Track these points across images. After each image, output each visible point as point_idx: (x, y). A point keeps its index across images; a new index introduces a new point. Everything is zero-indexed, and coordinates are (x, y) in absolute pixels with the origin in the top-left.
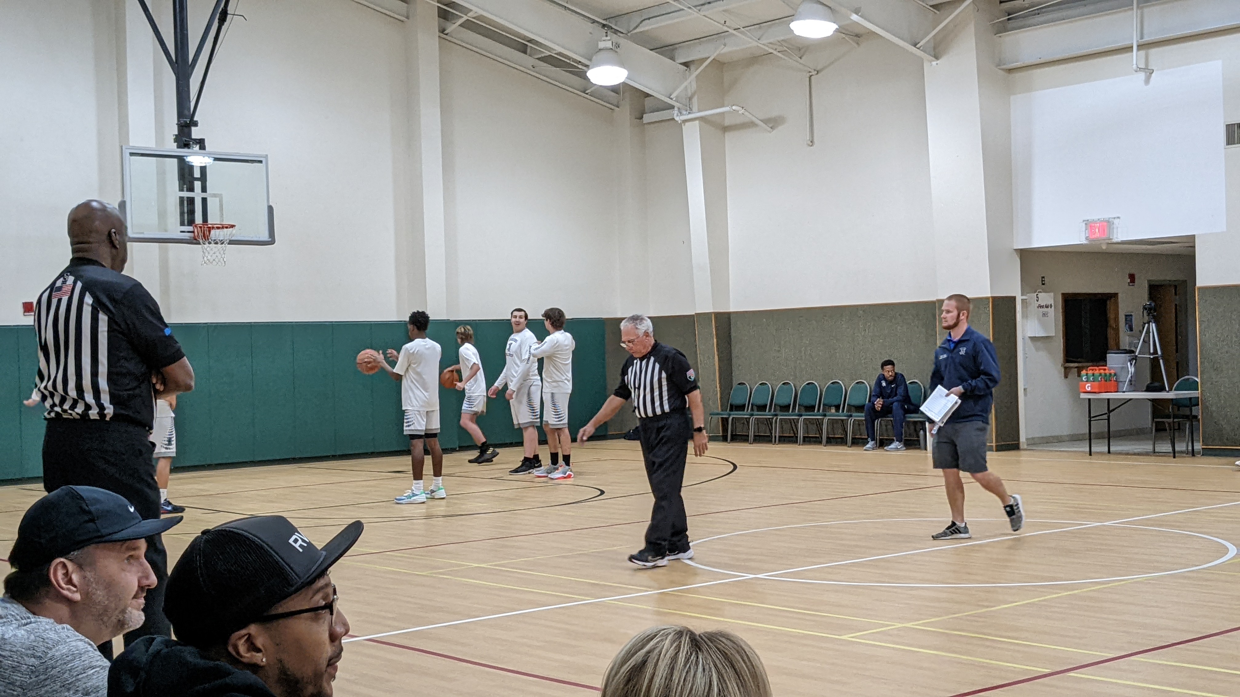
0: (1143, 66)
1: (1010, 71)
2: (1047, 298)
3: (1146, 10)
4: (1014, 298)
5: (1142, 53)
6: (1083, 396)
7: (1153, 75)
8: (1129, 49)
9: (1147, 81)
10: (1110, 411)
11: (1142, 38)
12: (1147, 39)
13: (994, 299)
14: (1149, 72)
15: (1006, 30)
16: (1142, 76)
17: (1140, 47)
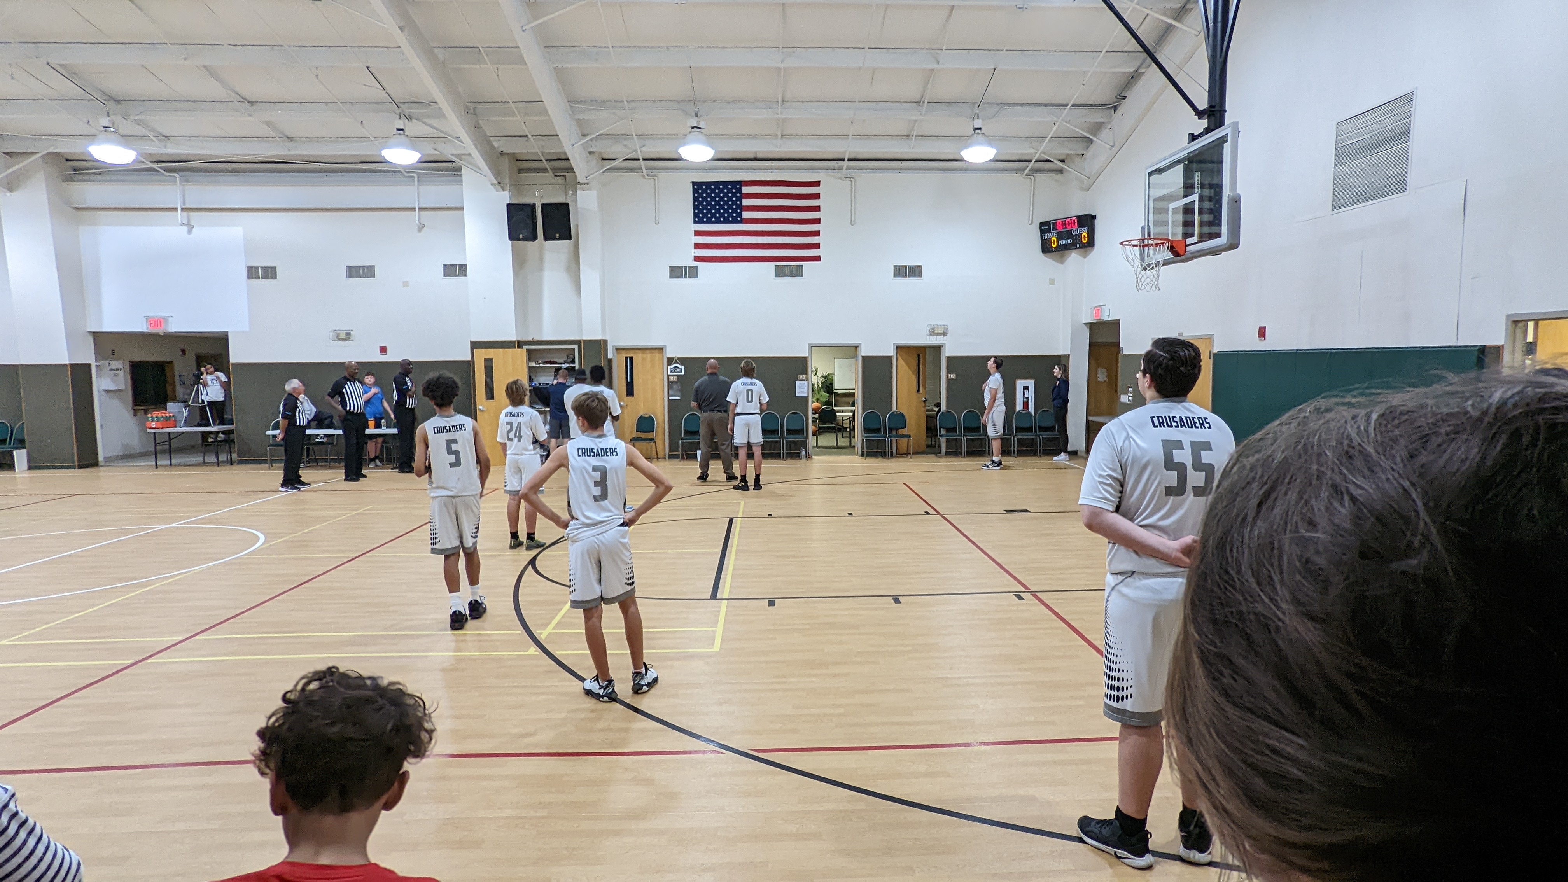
0: (186, 222)
1: (77, 209)
2: (115, 364)
3: (187, 187)
4: (89, 365)
5: (185, 214)
6: (149, 430)
7: (194, 229)
8: (175, 209)
9: (190, 232)
10: (170, 439)
11: (184, 204)
12: (187, 206)
13: (71, 365)
14: (191, 228)
15: (72, 180)
16: (185, 228)
17: (183, 209)
